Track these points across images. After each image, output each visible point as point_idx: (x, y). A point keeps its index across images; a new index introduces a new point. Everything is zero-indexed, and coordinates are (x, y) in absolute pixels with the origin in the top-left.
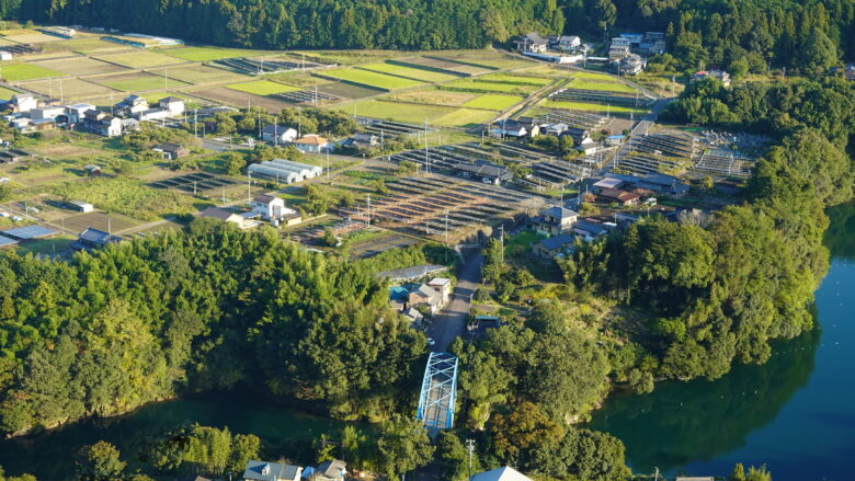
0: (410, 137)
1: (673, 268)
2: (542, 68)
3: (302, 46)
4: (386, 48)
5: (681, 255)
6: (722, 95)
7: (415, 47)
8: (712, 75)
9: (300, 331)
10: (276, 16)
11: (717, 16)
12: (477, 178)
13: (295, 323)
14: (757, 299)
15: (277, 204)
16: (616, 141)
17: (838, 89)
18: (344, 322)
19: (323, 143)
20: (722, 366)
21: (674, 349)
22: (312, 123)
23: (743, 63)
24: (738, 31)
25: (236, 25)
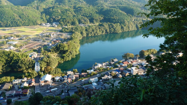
0: (29, 37)
1: (63, 48)
2: (45, 27)
3: (12, 26)
4: (24, 26)
5: (64, 47)
6: (66, 29)
7: (28, 26)
8: (65, 26)
9: (18, 62)
10: (8, 23)
11: (64, 20)
12: (39, 41)
13: (17, 62)
14: (73, 51)
15: (12, 47)
16: (55, 35)
17: (79, 27)
18: (24, 60)
19: (17, 39)
20: (70, 59)
21: (65, 58)
22: (15, 36)
23: (68, 25)
24: (67, 21)
25: (2, 24)
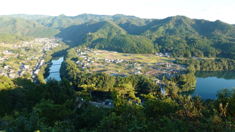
0: (148, 64)
1: (183, 80)
2: (158, 56)
3: (131, 53)
4: (140, 54)
6: (180, 60)
7: (144, 54)
8: (178, 58)
9: (147, 85)
10: (128, 50)
11: (177, 51)
12: (157, 69)
13: (147, 84)
14: (191, 83)
15: (139, 72)
16: (170, 65)
17: (193, 60)
18: (152, 84)
19: (139, 65)
20: (188, 90)
21: (183, 88)
22: (138, 63)
23: (181, 56)
24: (180, 53)
25: (124, 51)
